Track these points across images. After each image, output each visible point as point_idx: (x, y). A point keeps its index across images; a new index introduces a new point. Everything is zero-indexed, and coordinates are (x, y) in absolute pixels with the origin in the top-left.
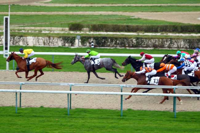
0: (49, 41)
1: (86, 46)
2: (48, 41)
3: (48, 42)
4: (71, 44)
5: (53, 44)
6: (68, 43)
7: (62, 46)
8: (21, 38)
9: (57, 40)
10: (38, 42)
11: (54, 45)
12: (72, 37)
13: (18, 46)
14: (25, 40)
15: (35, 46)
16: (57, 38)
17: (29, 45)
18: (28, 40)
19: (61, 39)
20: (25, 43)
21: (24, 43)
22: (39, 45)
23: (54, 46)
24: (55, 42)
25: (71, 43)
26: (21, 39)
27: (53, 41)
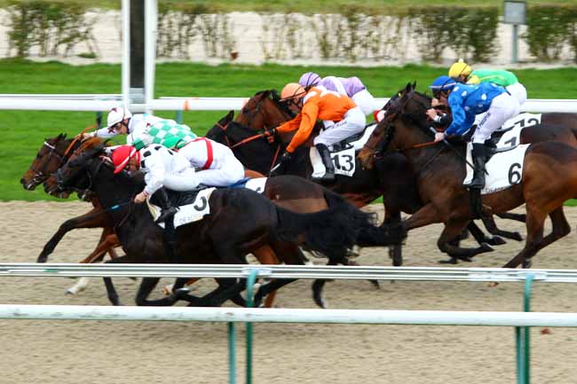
0: (354, 38)
1: (556, 58)
2: (347, 35)
3: (348, 43)
4: (472, 49)
5: (375, 50)
6: (458, 44)
7: (425, 59)
8: (199, 20)
9: (394, 28)
10: (292, 43)
11: (376, 59)
12: (480, 12)
13: (182, 65)
14: (219, 31)
15: (274, 66)
16: (397, 20)
17: (239, 60)
18: (236, 33)
19: (417, 21)
20: (219, 47)
21: (214, 50)
22: (298, 56)
23: (376, 64)
24: (384, 38)
25: (475, 45)
26: (199, 28)
27: (375, 34)
